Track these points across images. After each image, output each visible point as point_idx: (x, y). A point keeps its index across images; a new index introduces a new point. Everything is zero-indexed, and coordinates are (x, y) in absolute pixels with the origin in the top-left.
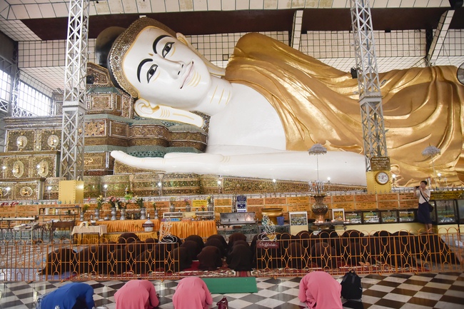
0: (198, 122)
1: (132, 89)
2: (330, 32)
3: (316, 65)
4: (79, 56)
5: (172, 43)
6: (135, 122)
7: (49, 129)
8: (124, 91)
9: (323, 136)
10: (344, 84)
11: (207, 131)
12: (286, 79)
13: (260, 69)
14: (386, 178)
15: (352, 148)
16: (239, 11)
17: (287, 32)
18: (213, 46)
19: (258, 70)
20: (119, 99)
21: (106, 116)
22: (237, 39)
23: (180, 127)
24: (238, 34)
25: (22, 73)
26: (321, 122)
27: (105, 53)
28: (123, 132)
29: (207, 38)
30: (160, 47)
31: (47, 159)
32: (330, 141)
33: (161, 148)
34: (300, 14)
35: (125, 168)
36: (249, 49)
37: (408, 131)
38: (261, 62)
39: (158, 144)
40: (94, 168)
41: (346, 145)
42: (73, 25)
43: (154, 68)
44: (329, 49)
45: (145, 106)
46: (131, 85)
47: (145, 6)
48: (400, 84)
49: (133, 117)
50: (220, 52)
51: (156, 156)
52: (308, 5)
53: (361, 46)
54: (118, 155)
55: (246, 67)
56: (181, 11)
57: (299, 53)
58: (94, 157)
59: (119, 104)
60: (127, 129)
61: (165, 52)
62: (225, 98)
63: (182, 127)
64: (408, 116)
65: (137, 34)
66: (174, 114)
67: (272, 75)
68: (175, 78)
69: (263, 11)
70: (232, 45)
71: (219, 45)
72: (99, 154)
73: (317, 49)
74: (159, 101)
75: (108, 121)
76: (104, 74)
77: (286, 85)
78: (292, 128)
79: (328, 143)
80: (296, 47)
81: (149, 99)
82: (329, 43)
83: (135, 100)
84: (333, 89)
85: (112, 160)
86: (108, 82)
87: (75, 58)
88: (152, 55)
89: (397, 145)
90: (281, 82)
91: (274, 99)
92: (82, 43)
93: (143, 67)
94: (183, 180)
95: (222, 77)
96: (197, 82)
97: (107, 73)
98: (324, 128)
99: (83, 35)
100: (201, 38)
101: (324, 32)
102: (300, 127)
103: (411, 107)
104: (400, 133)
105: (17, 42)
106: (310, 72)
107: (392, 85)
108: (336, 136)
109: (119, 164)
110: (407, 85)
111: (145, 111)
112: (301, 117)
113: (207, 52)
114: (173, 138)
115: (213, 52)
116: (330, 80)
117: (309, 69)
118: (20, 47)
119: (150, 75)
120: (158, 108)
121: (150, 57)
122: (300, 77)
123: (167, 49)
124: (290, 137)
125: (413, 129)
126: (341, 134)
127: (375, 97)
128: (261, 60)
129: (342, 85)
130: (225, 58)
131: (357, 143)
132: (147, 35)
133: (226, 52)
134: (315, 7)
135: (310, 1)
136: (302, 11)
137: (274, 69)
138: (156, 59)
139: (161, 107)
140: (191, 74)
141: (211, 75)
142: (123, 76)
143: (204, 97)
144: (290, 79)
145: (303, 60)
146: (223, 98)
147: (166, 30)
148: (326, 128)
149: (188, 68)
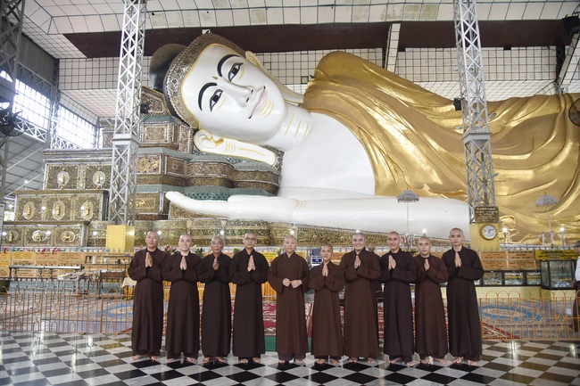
0: (269, 159)
1: (193, 118)
2: (434, 49)
3: (415, 91)
4: (133, 80)
5: (240, 64)
6: (195, 158)
7: (95, 164)
8: (183, 121)
9: (420, 179)
10: (450, 115)
11: (280, 169)
12: (377, 109)
13: (346, 96)
14: (493, 232)
15: (456, 194)
16: (322, 25)
17: (380, 50)
18: (290, 66)
19: (342, 98)
20: (176, 130)
21: (160, 150)
23: (247, 165)
24: (321, 51)
25: (63, 96)
26: (419, 162)
27: (161, 75)
28: (180, 169)
29: (282, 56)
30: (226, 69)
31: (92, 199)
32: (429, 185)
33: (224, 189)
34: (396, 28)
35: (182, 212)
36: (332, 71)
37: (528, 175)
38: (346, 87)
39: (221, 185)
40: (146, 211)
41: (448, 190)
42: (126, 45)
43: (218, 94)
44: (432, 70)
45: (206, 138)
46: (191, 114)
47: (209, 18)
48: (520, 115)
49: (193, 151)
50: (297, 73)
51: (219, 198)
52: (406, 17)
53: (467, 72)
54: (175, 197)
55: (328, 94)
56: (252, 24)
57: (395, 76)
58: (146, 199)
59: (176, 135)
60: (185, 166)
61: (232, 75)
62: (302, 130)
63: (250, 164)
64: (528, 155)
65: (199, 54)
66: (241, 149)
67: (360, 103)
68: (243, 106)
69: (351, 24)
70: (313, 65)
71: (297, 65)
72: (153, 195)
73: (417, 70)
74: (224, 133)
75: (163, 156)
76: (160, 99)
77: (376, 116)
78: (382, 169)
79: (426, 188)
80: (391, 69)
81: (211, 130)
82: (432, 63)
83: (195, 131)
84: (435, 121)
85: (167, 203)
86: (164, 109)
87: (128, 84)
88: (216, 78)
89: (514, 191)
90: (371, 112)
91: (362, 133)
92: (137, 66)
93: (205, 93)
94: (249, 228)
95: (300, 105)
96: (269, 111)
97: (162, 99)
98: (421, 169)
99: (137, 58)
100: (275, 57)
101: (426, 49)
102: (392, 168)
103: (533, 144)
104: (518, 177)
105: (58, 60)
106: (407, 100)
107: (510, 117)
108: (436, 179)
109: (175, 207)
110: (528, 117)
111: (206, 145)
112: (394, 154)
113: (282, 73)
114: (239, 178)
115: (290, 73)
116: (432, 110)
117: (406, 96)
118: (62, 65)
119: (213, 102)
120: (222, 140)
121: (214, 81)
122: (394, 105)
123: (235, 71)
124: (380, 180)
125: (535, 172)
126: (442, 177)
127: (482, 134)
128: (347, 85)
129: (447, 116)
130: (304, 80)
131: (462, 188)
133: (305, 73)
134: (416, 20)
135: (410, 12)
136: (399, 25)
137: (362, 96)
138: (221, 83)
139: (225, 139)
140: (262, 102)
141: (286, 102)
142: (181, 103)
143: (278, 128)
144: (381, 109)
145: (398, 84)
146: (300, 130)
147: (234, 48)
148: (424, 169)
149: (259, 94)
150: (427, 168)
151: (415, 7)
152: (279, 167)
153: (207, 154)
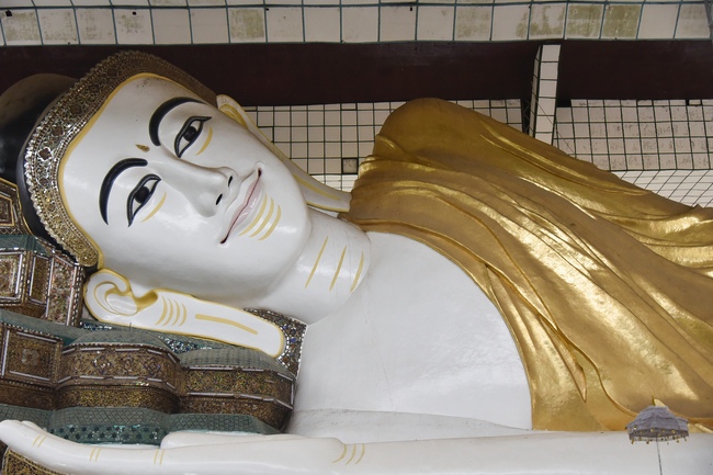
1: (83, 240)
2: (633, 103)
3: (606, 184)
5: (203, 120)
6: (83, 337)
8: (59, 247)
9: (642, 387)
10: (688, 239)
11: (294, 368)
12: (526, 221)
13: (450, 192)
16: (389, 45)
17: (517, 103)
18: (316, 134)
19: (443, 197)
20: (42, 268)
22: (382, 117)
23: (214, 354)
24: (385, 105)
26: (635, 346)
28: (44, 364)
29: (299, 114)
30: (170, 129)
33: (152, 416)
34: (551, 54)
36: (416, 141)
38: (452, 173)
39: (145, 404)
43: (149, 185)
44: (632, 146)
45: (116, 291)
46: (79, 229)
47: (137, 26)
49: (79, 322)
50: (333, 151)
51: (138, 440)
52: (572, 31)
55: (408, 188)
56: (235, 40)
59: (40, 282)
60: (57, 357)
61: (184, 142)
62: (348, 274)
63: (222, 353)
65: (107, 93)
66: (199, 317)
67: (485, 209)
68: (208, 213)
69: (452, 45)
70: (368, 134)
71: (333, 134)
73: (600, 147)
74: (156, 278)
76: (6, 197)
77: (526, 238)
78: (547, 363)
80: (543, 137)
81: (130, 271)
82: (632, 131)
83: (89, 272)
84: (657, 250)
86: (15, 219)
88: (145, 149)
90: (511, 227)
91: (493, 277)
93: (117, 181)
95: (341, 216)
96: (268, 226)
97: (13, 195)
98: (643, 363)
100: (282, 115)
101: (617, 102)
102: (570, 360)
106: (589, 205)
109: (17, 462)
111: (113, 307)
112: (571, 326)
113: (300, 150)
114: (194, 388)
115: (316, 150)
116: (647, 227)
117: (586, 197)
119: (136, 204)
120: (152, 297)
121: (139, 155)
122: (562, 214)
123: (190, 134)
124: (544, 390)
126: (694, 381)
128: (452, 168)
129: (685, 239)
130: (349, 166)
132: (136, 95)
133: (350, 151)
134: (593, 36)
135: (580, 22)
136: (559, 47)
137: (489, 193)
138: (157, 161)
139: (161, 294)
140: (253, 204)
141: (310, 207)
142: (58, 205)
143: (289, 266)
144: (536, 221)
145: (567, 170)
146: (344, 273)
147: (190, 86)
148: (649, 361)
149: (246, 186)
150: (657, 359)
151: (591, 10)
152: (292, 360)
153: (116, 328)
